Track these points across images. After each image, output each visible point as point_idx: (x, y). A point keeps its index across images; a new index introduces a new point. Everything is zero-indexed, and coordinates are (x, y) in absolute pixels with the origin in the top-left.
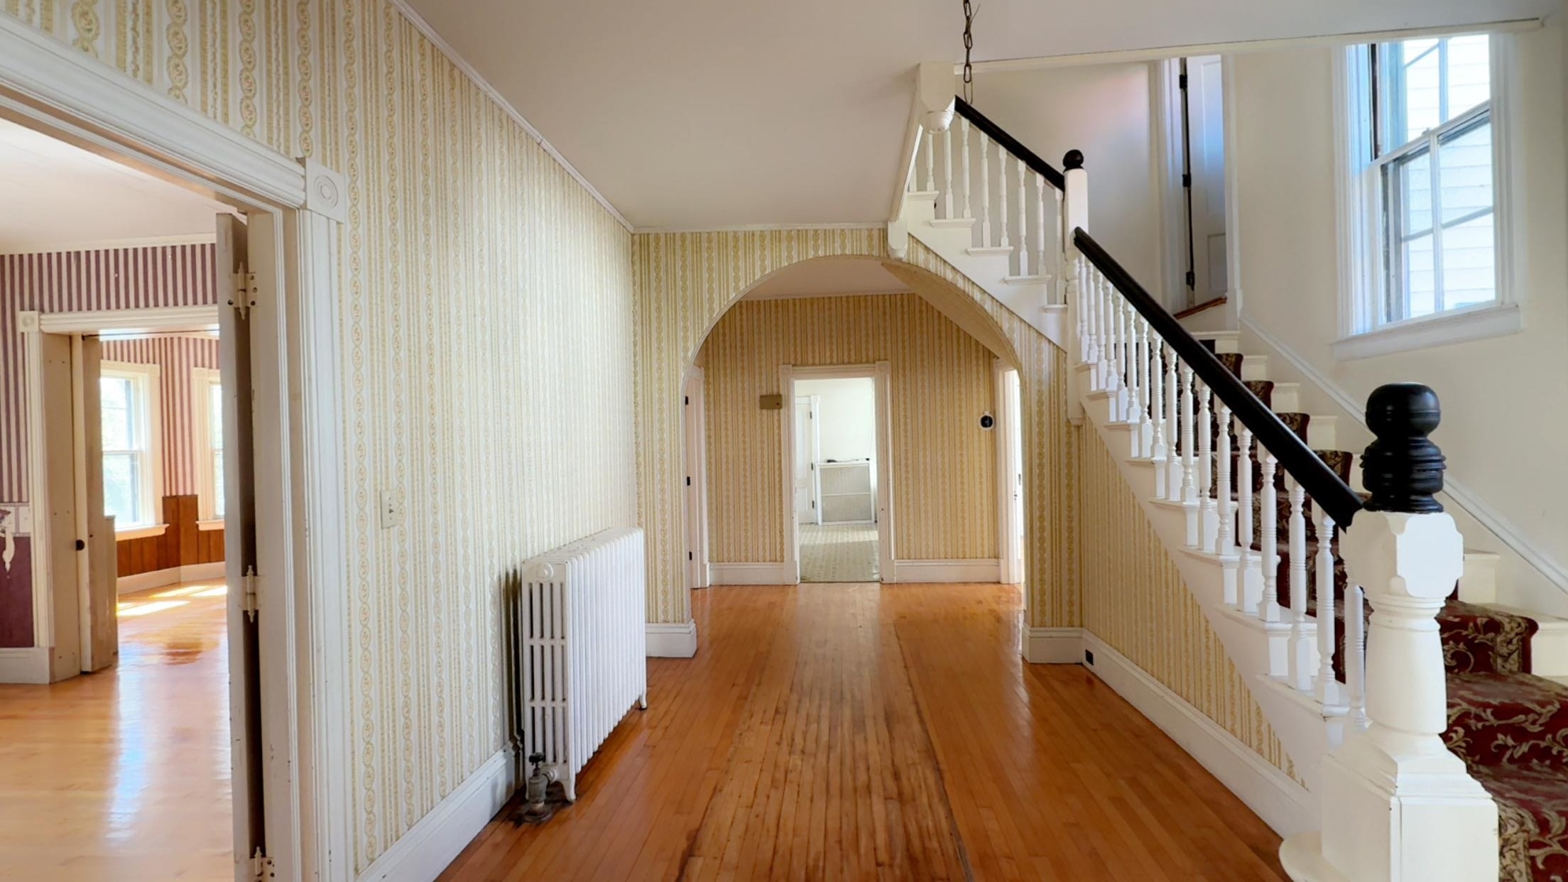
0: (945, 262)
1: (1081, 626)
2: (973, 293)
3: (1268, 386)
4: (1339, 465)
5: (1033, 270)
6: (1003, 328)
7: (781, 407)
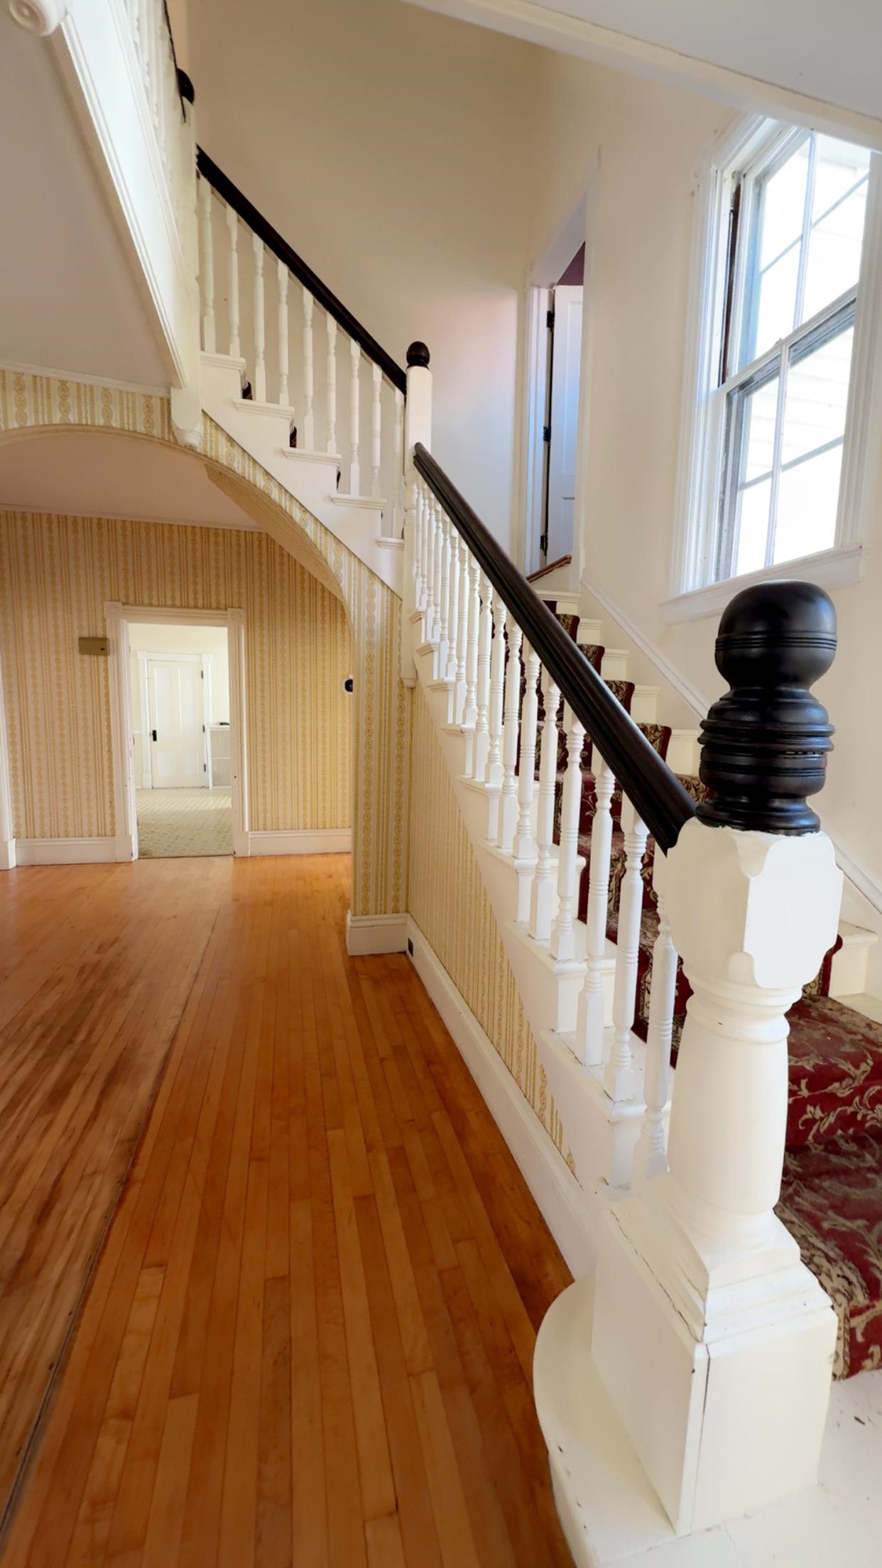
0: (255, 462)
1: (407, 911)
2: (291, 509)
3: (600, 652)
4: (659, 740)
5: (365, 487)
6: (329, 561)
7: (106, 655)
